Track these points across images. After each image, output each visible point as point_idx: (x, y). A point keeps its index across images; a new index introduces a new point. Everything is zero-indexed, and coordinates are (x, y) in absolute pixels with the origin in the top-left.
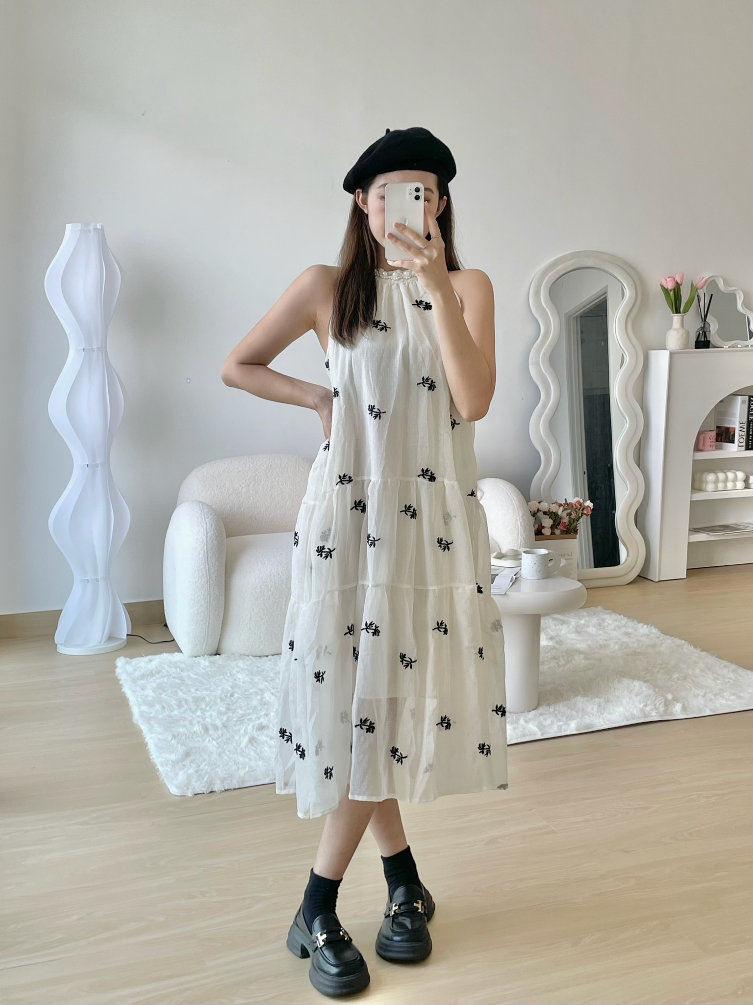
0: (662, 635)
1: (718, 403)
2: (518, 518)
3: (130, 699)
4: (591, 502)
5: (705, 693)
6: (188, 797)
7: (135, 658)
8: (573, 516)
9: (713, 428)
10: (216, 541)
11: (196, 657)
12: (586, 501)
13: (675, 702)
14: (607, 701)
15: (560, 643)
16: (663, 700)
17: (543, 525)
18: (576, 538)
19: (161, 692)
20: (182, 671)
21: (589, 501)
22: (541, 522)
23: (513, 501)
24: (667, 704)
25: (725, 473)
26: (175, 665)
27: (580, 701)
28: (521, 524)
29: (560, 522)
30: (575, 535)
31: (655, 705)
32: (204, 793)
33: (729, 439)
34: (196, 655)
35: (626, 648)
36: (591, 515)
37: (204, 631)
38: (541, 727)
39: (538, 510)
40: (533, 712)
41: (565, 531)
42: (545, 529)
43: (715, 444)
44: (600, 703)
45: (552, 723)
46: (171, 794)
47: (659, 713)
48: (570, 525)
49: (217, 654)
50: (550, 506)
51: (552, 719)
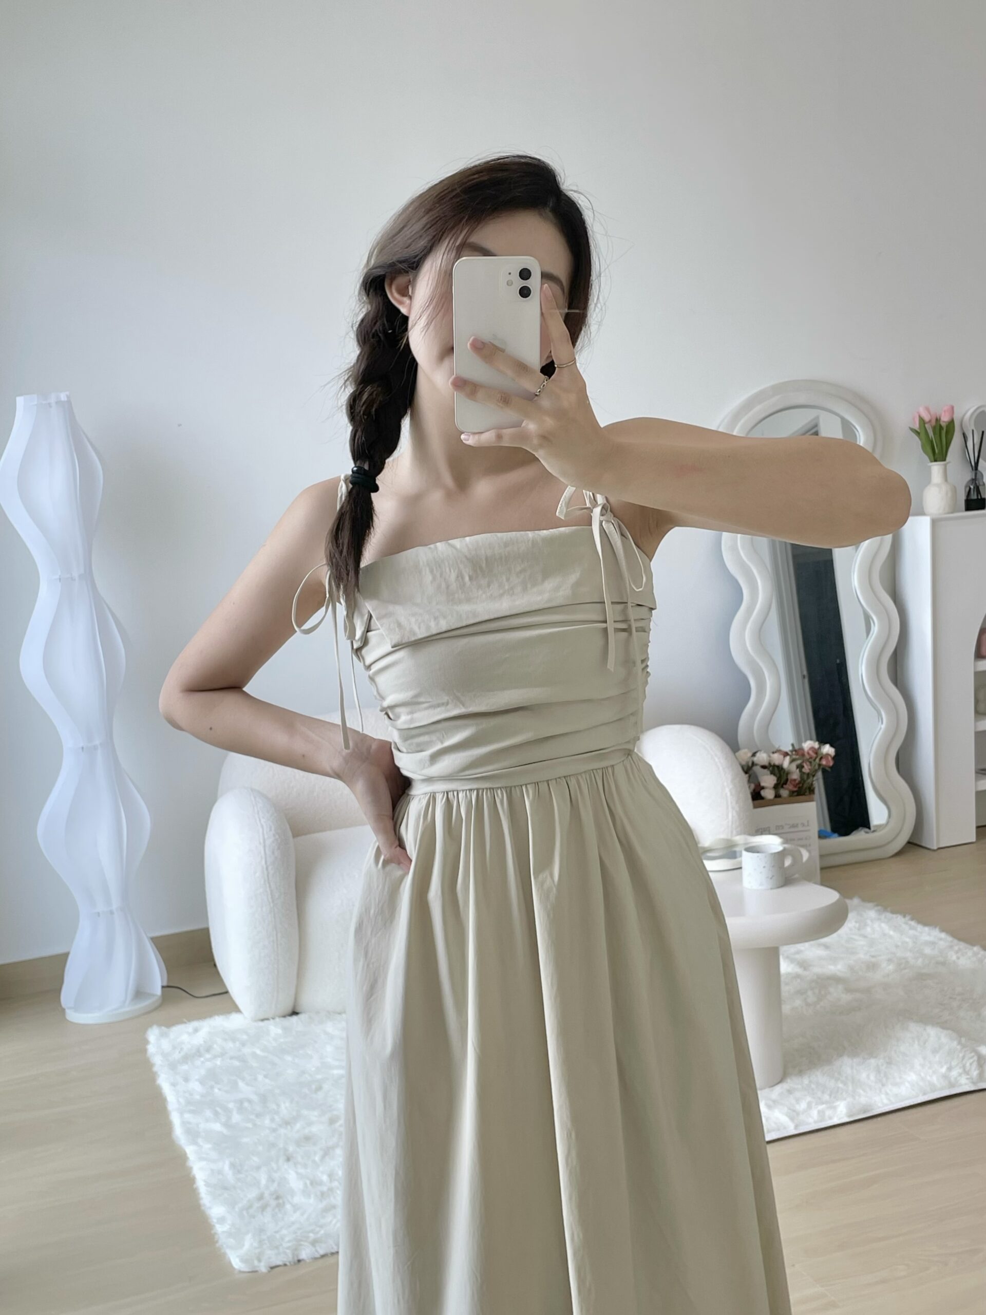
0: (956, 942)
3: (168, 1098)
6: (261, 1272)
7: (174, 1025)
8: (807, 769)
12: (823, 746)
17: (763, 784)
18: (812, 800)
19: (213, 1083)
21: (827, 746)
28: (731, 788)
29: (787, 780)
30: (808, 796)
31: (964, 1067)
32: (285, 1265)
34: (262, 1019)
37: (272, 982)
42: (767, 790)
44: (878, 1066)
45: (809, 1106)
46: (234, 1269)
47: (972, 1078)
48: (802, 782)
49: (295, 1013)
50: (770, 756)
51: (809, 1099)
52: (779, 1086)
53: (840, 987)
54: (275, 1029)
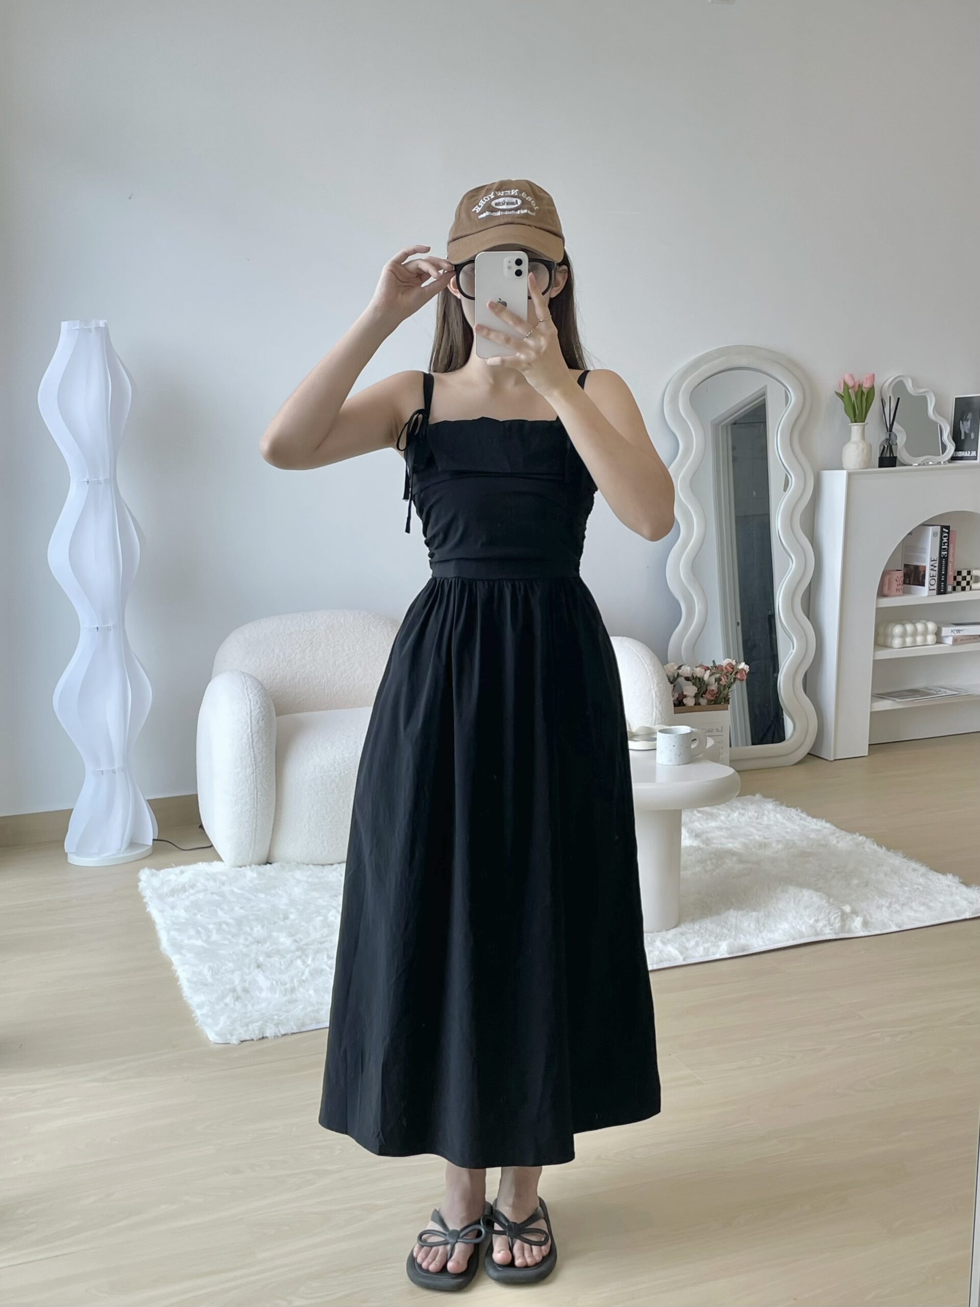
0: (838, 830)
1: (906, 537)
2: (652, 687)
3: (157, 921)
4: (746, 664)
5: (891, 903)
6: (233, 1044)
7: (163, 869)
8: (723, 682)
9: (901, 567)
10: (263, 721)
11: (241, 867)
12: (740, 663)
13: (854, 916)
14: (768, 916)
15: (707, 842)
16: (840, 914)
17: (685, 693)
18: (727, 709)
19: (196, 911)
20: (223, 884)
21: (744, 663)
22: (681, 688)
23: (646, 666)
24: (844, 917)
25: (914, 624)
26: (213, 877)
27: (733, 916)
28: (656, 695)
29: (707, 690)
30: (726, 705)
31: (829, 920)
32: (253, 1040)
33: (919, 581)
34: (240, 865)
35: (792, 848)
36: (747, 679)
37: (250, 834)
38: (683, 950)
39: (678, 675)
40: (673, 931)
41: (712, 700)
42: (688, 699)
43: (902, 587)
44: (758, 918)
45: (697, 944)
46: (210, 1041)
47: (835, 929)
48: (720, 692)
49: (268, 862)
50: (693, 670)
51: (697, 939)
52: (674, 930)
53: (735, 859)
54: (251, 874)
